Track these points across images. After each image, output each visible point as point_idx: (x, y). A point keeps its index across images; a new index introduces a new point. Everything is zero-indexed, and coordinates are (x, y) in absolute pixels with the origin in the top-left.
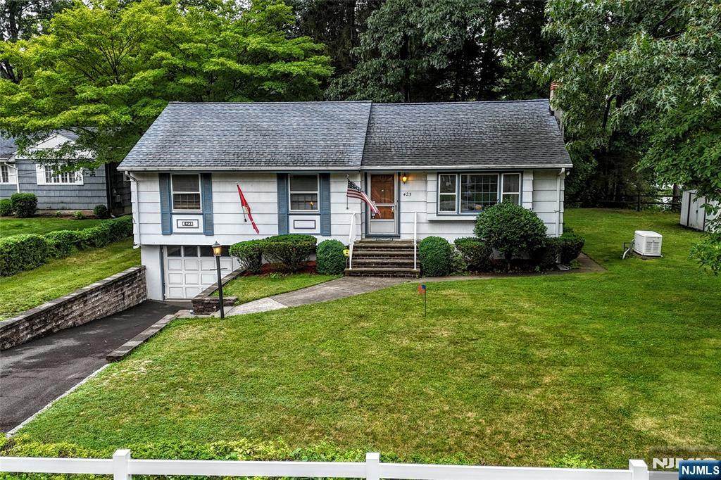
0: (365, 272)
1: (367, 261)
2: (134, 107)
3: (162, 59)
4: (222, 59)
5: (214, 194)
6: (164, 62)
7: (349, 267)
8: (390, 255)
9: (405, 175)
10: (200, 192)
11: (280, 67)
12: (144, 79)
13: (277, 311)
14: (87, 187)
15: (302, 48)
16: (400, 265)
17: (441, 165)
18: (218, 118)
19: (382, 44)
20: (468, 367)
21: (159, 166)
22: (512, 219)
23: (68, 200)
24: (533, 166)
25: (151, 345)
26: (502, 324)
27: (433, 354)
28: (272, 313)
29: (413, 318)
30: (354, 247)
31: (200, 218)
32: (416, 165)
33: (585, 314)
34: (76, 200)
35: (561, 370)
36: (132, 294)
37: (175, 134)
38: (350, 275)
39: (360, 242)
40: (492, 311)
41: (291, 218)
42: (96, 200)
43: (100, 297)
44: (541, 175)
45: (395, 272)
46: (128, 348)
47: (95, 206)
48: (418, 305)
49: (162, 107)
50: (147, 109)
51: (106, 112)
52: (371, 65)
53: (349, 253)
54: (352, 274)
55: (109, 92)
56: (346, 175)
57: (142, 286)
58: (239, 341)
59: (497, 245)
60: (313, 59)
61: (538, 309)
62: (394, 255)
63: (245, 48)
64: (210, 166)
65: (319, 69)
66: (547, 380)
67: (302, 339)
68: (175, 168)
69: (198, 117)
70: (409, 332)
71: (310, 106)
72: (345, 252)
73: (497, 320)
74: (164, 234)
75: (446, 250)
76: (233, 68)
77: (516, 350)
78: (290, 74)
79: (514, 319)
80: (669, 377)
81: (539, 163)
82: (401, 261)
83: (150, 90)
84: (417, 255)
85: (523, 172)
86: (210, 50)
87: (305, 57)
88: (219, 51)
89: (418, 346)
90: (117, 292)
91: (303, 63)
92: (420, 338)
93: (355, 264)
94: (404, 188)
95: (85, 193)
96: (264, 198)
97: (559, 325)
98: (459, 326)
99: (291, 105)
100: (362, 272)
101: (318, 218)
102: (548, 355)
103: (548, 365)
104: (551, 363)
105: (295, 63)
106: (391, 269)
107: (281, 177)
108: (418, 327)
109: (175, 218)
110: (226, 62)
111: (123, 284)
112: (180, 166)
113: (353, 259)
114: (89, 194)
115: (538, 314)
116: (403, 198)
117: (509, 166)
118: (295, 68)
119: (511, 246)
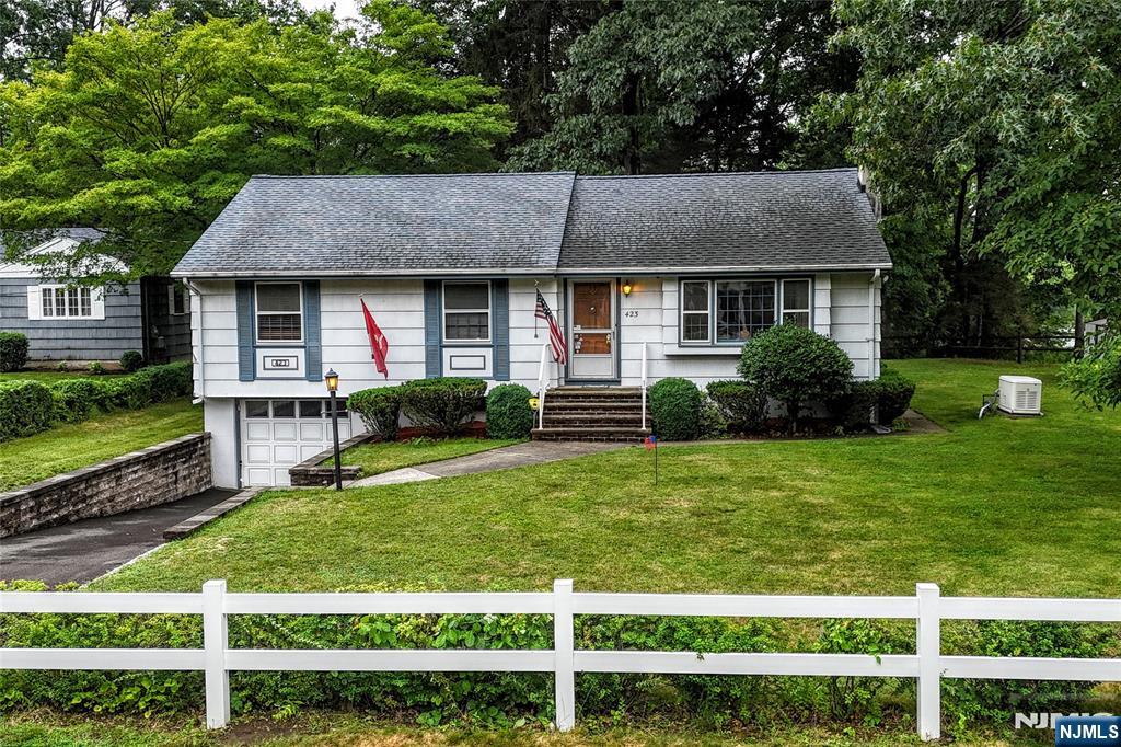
0: (565, 433)
1: (568, 417)
2: (194, 185)
3: (241, 107)
4: (337, 108)
5: (324, 317)
6: (245, 112)
7: (538, 427)
8: (605, 408)
9: (627, 284)
10: (301, 313)
11: (429, 120)
12: (212, 138)
13: (425, 482)
14: (111, 322)
15: (463, 93)
16: (619, 422)
17: (684, 265)
18: (331, 199)
19: (592, 90)
20: (718, 541)
21: (236, 269)
22: (796, 348)
23: (79, 344)
24: (829, 266)
25: (232, 521)
26: (775, 493)
27: (666, 528)
28: (417, 484)
29: (636, 487)
30: (546, 396)
31: (301, 353)
32: (645, 266)
33: (907, 482)
34: (92, 344)
35: (858, 544)
36: (189, 476)
37: (262, 223)
38: (540, 439)
39: (556, 389)
40: (762, 479)
41: (447, 353)
42: (125, 344)
43: (140, 474)
44: (843, 280)
45: (611, 433)
46: (196, 523)
47: (122, 353)
48: (646, 472)
49: (239, 184)
50: (216, 187)
51: (150, 192)
52: (576, 125)
53: (540, 404)
54: (542, 437)
55: (156, 160)
56: (535, 282)
57: (205, 465)
58: (365, 514)
59: (774, 390)
60: (481, 109)
61: (833, 476)
62: (610, 408)
63: (374, 90)
64: (318, 269)
65: (491, 125)
66: (836, 555)
67: (464, 511)
68: (263, 273)
69: (298, 198)
70: (630, 502)
71: (477, 180)
72: (531, 402)
73: (767, 489)
74: (242, 380)
75: (693, 399)
76: (354, 121)
77: (794, 522)
78: (445, 131)
79: (792, 488)
80: (1020, 551)
81: (839, 262)
82: (621, 417)
83: (220, 159)
84: (647, 407)
85: (813, 276)
86: (318, 96)
87: (469, 106)
88: (332, 96)
89: (643, 518)
90: (166, 469)
91: (465, 115)
92: (647, 510)
93: (547, 422)
94: (626, 305)
95: (105, 334)
96: (402, 320)
97: (863, 494)
98: (709, 497)
99: (446, 180)
100: (558, 434)
101: (488, 353)
102: (842, 527)
103: (839, 538)
104: (846, 537)
105: (453, 115)
106: (605, 429)
107: (431, 286)
108: (645, 497)
109: (260, 353)
110: (343, 113)
111: (175, 458)
112: (272, 269)
113: (544, 414)
114: (113, 334)
115: (831, 481)
116: (625, 320)
117: (792, 267)
118: (452, 123)
119: (796, 392)
